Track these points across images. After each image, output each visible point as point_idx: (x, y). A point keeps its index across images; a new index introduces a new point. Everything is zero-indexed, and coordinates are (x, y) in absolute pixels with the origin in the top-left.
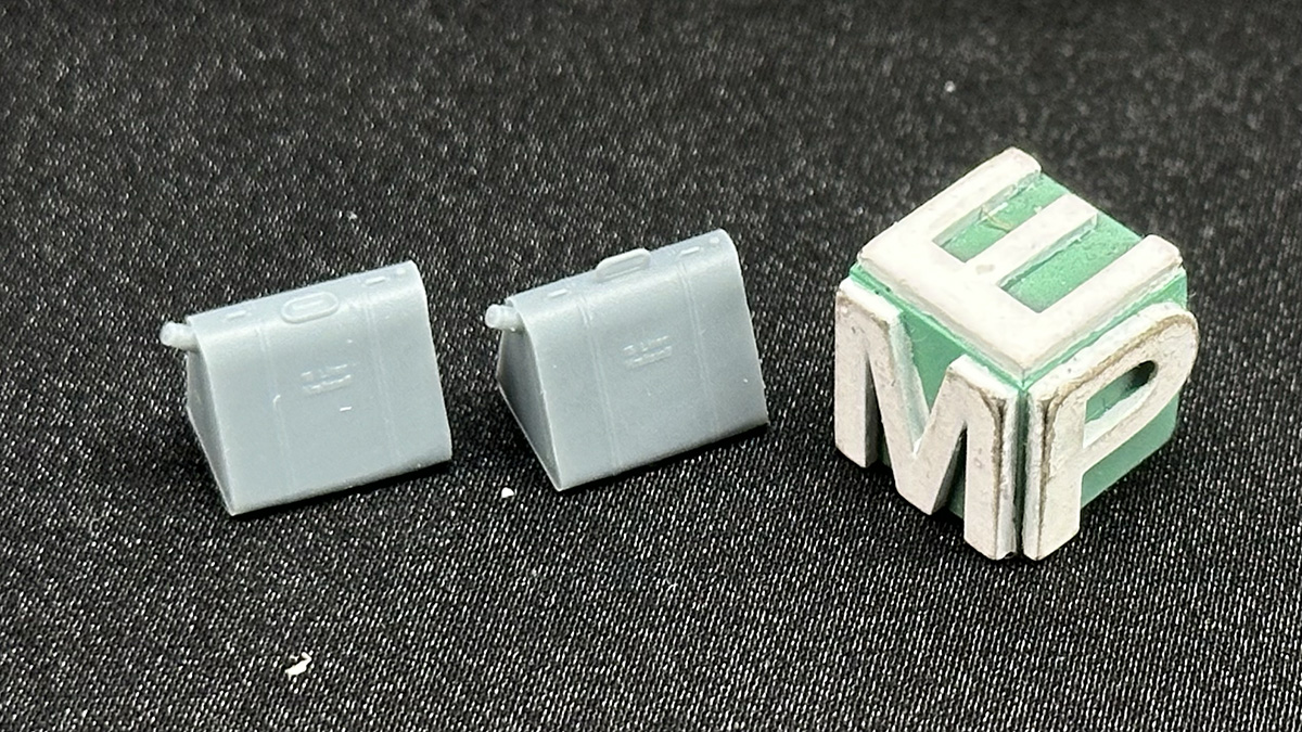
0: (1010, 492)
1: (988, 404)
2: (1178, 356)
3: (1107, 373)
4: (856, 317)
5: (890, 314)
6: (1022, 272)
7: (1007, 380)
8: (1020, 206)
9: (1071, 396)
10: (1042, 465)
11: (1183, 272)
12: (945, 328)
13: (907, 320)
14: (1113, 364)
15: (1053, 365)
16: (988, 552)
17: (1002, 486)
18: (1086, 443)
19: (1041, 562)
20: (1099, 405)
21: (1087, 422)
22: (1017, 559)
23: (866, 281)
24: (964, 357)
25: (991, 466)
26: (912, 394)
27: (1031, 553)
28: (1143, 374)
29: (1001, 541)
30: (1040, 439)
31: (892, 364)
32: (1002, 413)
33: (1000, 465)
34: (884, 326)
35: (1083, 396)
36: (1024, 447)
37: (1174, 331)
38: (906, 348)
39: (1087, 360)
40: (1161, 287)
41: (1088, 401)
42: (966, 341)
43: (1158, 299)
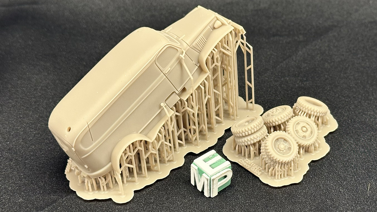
0: (209, 189)
1: (206, 179)
2: (230, 175)
3: (221, 176)
4: (193, 168)
5: (197, 168)
6: (212, 164)
7: (209, 176)
8: (214, 156)
9: (216, 179)
10: (213, 186)
11: (230, 165)
12: (202, 170)
13: (198, 169)
15: (214, 175)
16: (207, 197)
18: (218, 184)
19: (213, 198)
20: (220, 180)
21: (218, 182)
22: (210, 197)
23: (194, 164)
24: (204, 174)
25: (207, 186)
26: (199, 177)
27: (212, 197)
28: (225, 177)
29: (208, 195)
30: (212, 183)
31: (197, 174)
32: (208, 180)
33: (208, 186)
34: (196, 170)
36: (211, 185)
37: (229, 172)
38: (198, 172)
39: (218, 175)
40: (228, 167)
41: (218, 180)
42: (205, 172)
43: (227, 168)
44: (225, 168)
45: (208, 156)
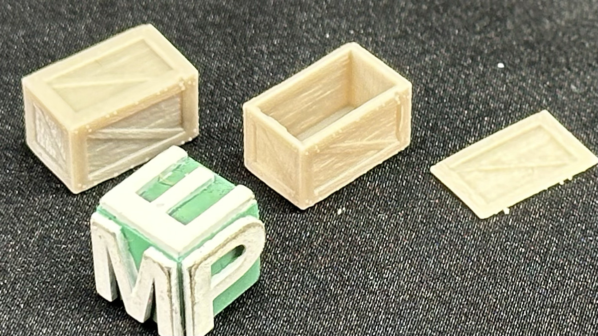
0: (178, 310)
1: (162, 268)
3: (219, 252)
4: (100, 231)
5: (117, 229)
6: (178, 205)
7: (170, 257)
8: (179, 172)
9: (202, 265)
10: (191, 297)
11: (255, 202)
12: (142, 235)
13: (123, 231)
14: (222, 247)
15: (193, 249)
17: (174, 308)
18: (213, 284)
20: (217, 268)
21: (212, 275)
23: (105, 213)
24: (151, 248)
25: (167, 299)
26: (130, 266)
28: (239, 251)
29: (176, 334)
30: (189, 285)
31: (119, 252)
32: (170, 275)
33: (171, 298)
34: (114, 235)
35: (208, 264)
36: (183, 289)
37: (252, 230)
38: (125, 245)
39: (209, 246)
40: (245, 209)
41: (212, 266)
42: (151, 241)
43: (243, 216)
44: (234, 216)
45: (157, 173)
